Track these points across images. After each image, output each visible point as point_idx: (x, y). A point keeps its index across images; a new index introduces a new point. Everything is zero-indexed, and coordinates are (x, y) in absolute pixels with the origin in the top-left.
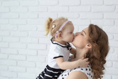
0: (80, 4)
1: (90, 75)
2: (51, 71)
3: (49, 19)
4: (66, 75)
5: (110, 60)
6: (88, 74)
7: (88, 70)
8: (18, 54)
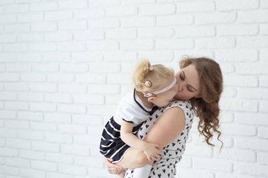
0: (175, 12)
5: (229, 110)
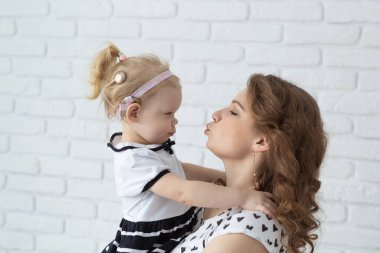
0: (248, 17)
1: (276, 245)
2: (136, 233)
3: (111, 47)
4: (195, 249)
6: (271, 243)
7: (270, 228)
8: (39, 172)
